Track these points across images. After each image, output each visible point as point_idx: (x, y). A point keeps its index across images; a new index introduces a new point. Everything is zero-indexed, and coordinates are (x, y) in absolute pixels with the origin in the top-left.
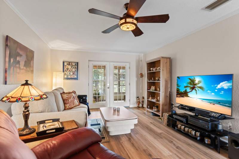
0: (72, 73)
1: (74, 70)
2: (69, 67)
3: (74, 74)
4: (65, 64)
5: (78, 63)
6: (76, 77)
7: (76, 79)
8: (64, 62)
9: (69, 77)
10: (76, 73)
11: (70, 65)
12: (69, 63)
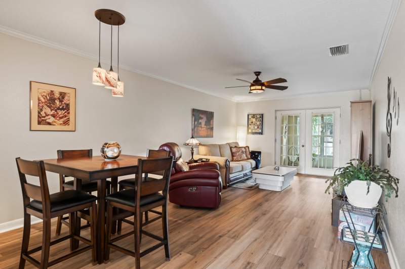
0: (256, 127)
1: (258, 123)
2: (254, 120)
3: (258, 128)
4: (250, 117)
5: (262, 115)
6: (260, 131)
7: (261, 133)
8: (248, 115)
9: (254, 131)
10: (260, 127)
11: (254, 118)
12: (254, 116)
